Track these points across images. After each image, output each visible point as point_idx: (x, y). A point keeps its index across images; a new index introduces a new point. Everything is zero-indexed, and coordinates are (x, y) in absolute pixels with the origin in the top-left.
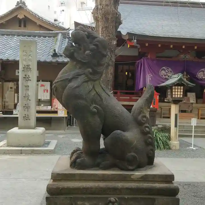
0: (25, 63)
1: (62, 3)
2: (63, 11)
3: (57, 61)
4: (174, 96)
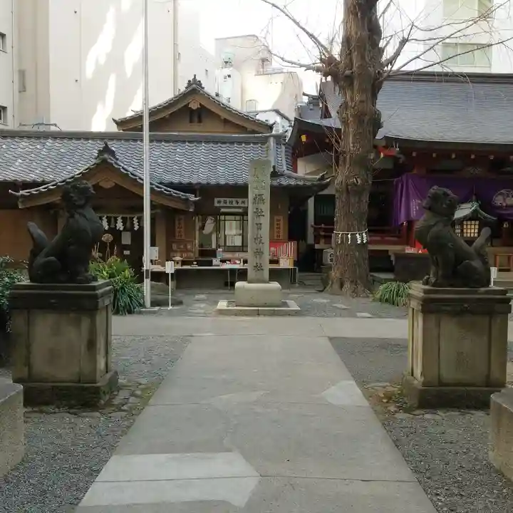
0: (257, 192)
1: (226, 62)
2: (229, 76)
3: (280, 184)
4: (465, 235)
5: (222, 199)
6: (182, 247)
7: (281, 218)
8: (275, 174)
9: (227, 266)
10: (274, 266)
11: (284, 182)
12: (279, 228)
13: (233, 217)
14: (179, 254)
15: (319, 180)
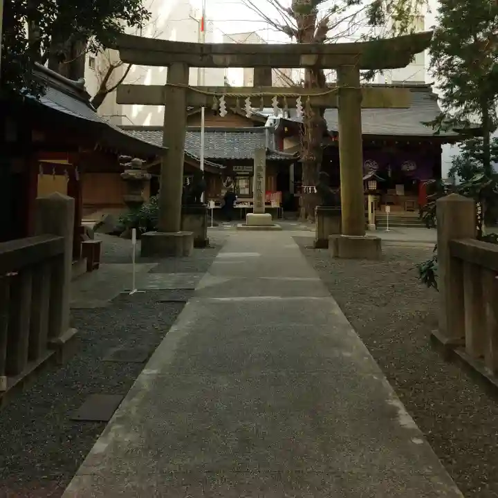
0: (258, 165)
5: (238, 167)
7: (272, 177)
8: (268, 153)
9: (241, 206)
10: (268, 206)
11: (274, 157)
13: (244, 177)
15: (294, 156)
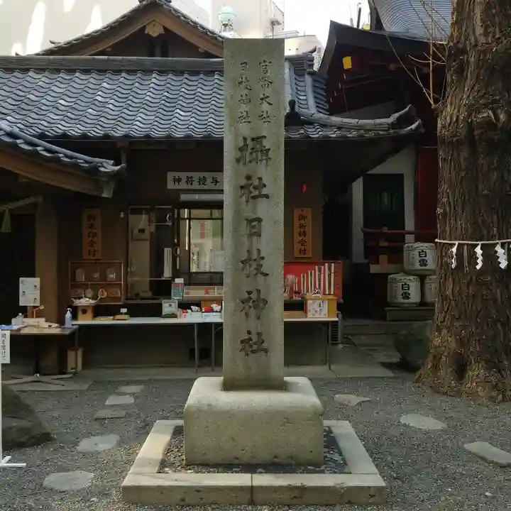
0: (245, 130)
5: (183, 175)
6: (96, 275)
7: (308, 212)
8: (293, 119)
9: (193, 317)
10: (296, 317)
11: (315, 133)
12: (304, 234)
13: (206, 213)
14: (90, 293)
15: (393, 126)
